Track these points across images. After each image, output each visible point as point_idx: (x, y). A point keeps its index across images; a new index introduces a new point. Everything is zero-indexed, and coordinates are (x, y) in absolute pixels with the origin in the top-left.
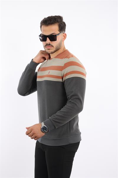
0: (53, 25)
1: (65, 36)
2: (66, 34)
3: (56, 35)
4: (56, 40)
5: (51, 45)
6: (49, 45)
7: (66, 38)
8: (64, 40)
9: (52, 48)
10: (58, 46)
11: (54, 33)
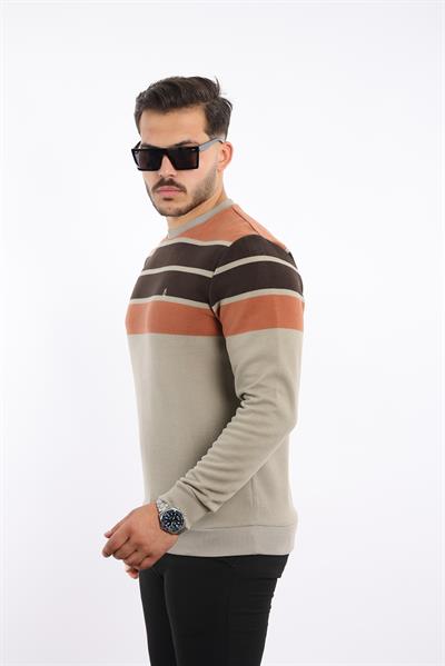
0: (184, 109)
1: (228, 153)
2: (230, 146)
3: (197, 149)
4: (197, 167)
5: (178, 186)
6: (171, 182)
7: (230, 159)
8: (224, 166)
9: (182, 194)
10: (204, 189)
11: (189, 142)
